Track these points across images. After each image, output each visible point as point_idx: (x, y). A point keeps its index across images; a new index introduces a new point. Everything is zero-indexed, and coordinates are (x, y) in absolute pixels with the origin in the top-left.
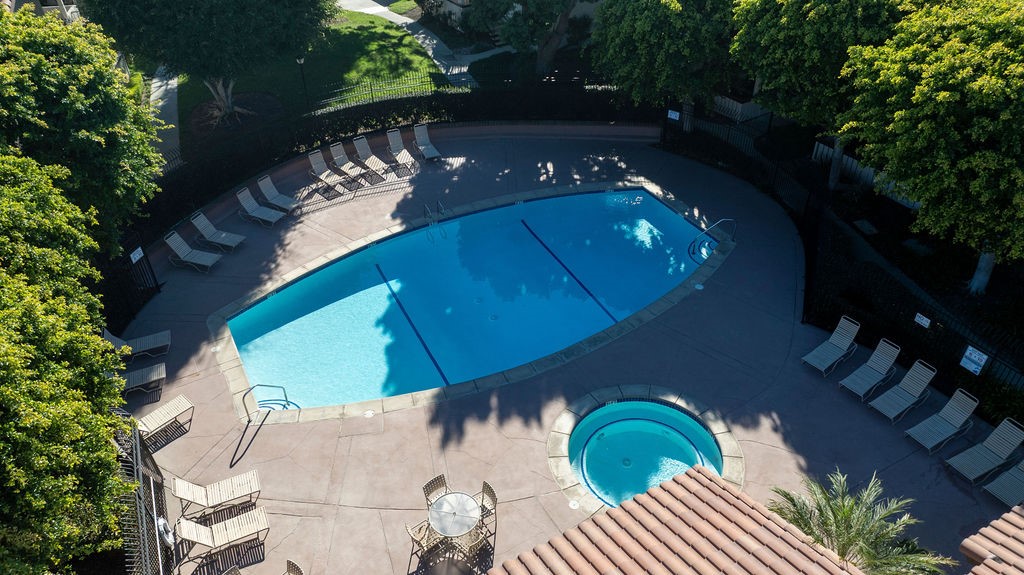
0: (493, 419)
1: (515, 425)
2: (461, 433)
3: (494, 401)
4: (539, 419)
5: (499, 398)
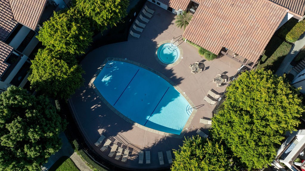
0: (175, 75)
1: (174, 72)
2: (180, 78)
3: (171, 77)
4: (171, 69)
5: (170, 77)
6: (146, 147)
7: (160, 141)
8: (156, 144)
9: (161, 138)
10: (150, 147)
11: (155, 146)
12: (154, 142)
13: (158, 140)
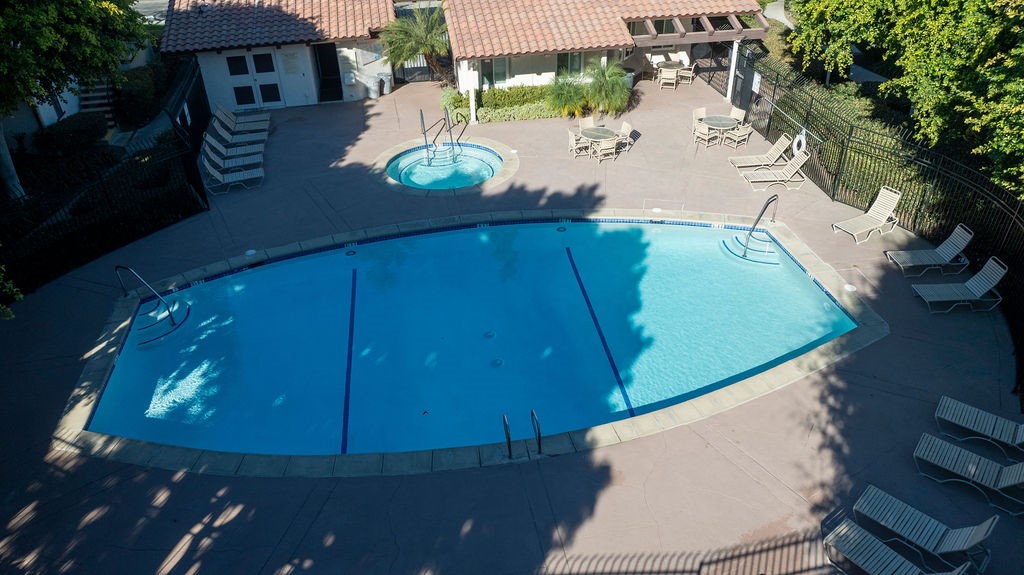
6: (818, 496)
7: (832, 410)
8: (839, 439)
9: (816, 392)
10: (838, 479)
11: (846, 450)
12: (816, 439)
13: (817, 415)
